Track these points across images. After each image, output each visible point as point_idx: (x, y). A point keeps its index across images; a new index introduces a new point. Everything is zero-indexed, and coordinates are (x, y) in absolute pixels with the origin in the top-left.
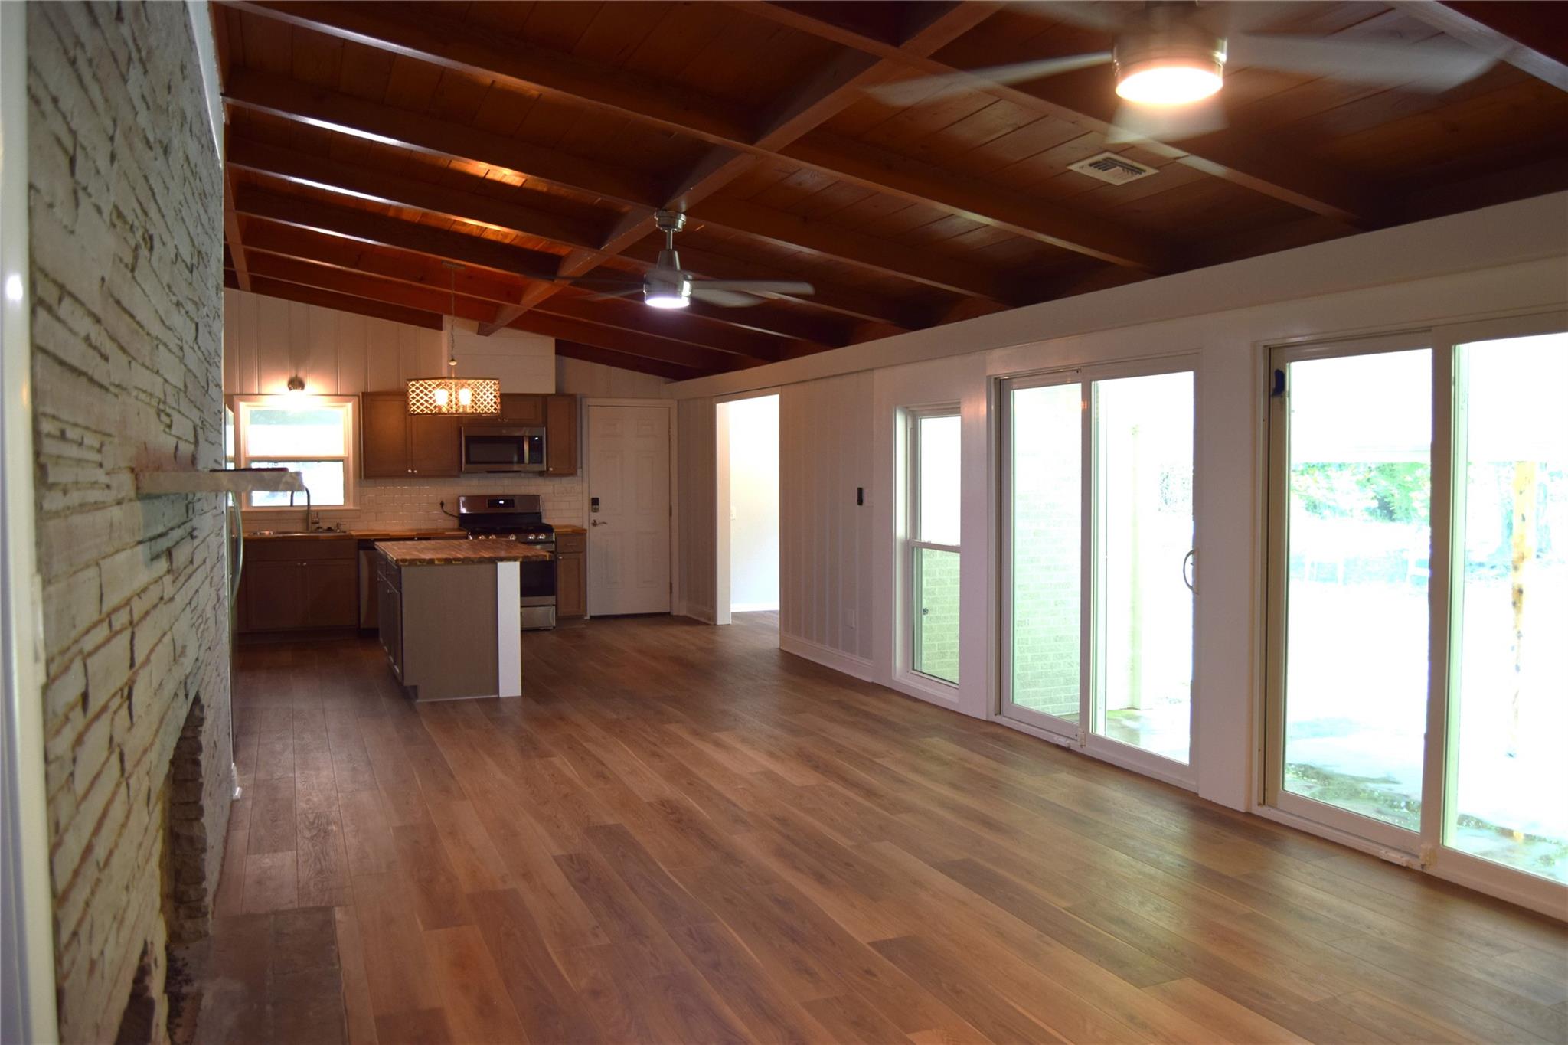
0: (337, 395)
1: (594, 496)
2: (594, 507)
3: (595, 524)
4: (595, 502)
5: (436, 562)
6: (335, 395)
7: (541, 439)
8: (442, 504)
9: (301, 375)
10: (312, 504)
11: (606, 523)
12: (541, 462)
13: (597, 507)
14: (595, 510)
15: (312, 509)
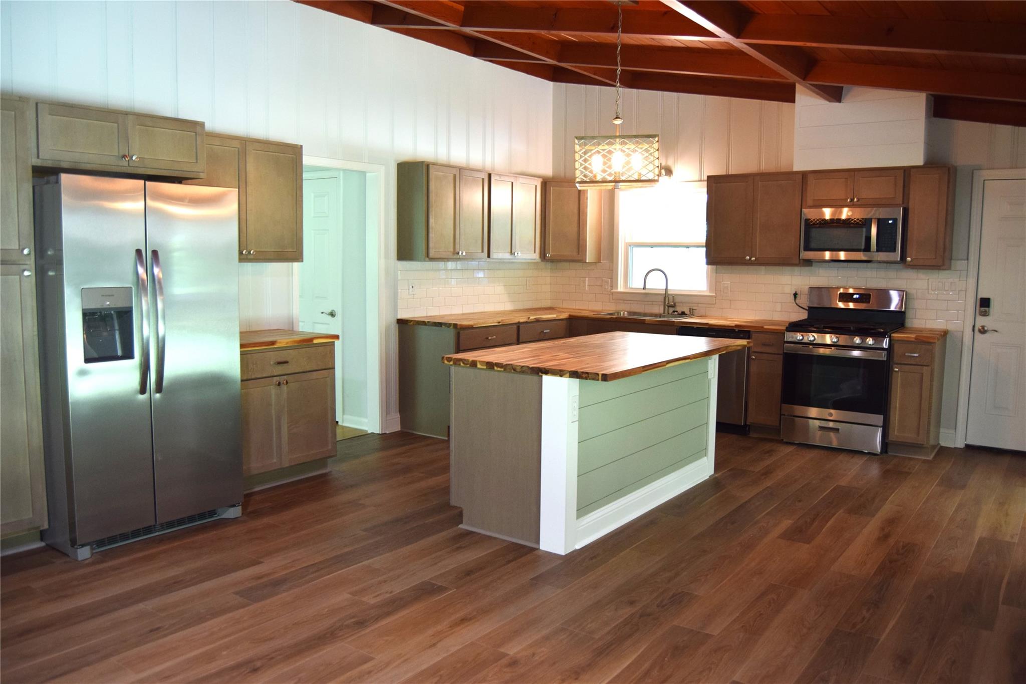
0: (701, 181)
1: (985, 296)
2: (983, 309)
3: (983, 331)
4: (985, 303)
5: (479, 366)
6: (699, 181)
7: (895, 220)
8: (795, 295)
9: (670, 163)
10: (669, 288)
11: (996, 331)
12: (894, 250)
13: (987, 309)
14: (985, 314)
15: (669, 292)
